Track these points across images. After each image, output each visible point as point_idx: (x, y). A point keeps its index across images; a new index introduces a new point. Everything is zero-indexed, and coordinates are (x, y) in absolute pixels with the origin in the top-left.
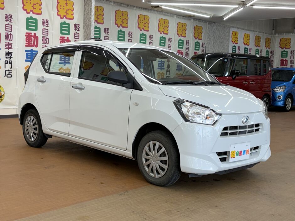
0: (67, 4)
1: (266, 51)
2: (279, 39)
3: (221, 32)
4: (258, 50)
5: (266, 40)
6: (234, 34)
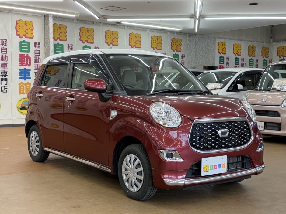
0: (26, 24)
1: (263, 60)
2: (277, 48)
3: (204, 43)
4: (253, 60)
5: (262, 49)
6: (220, 44)
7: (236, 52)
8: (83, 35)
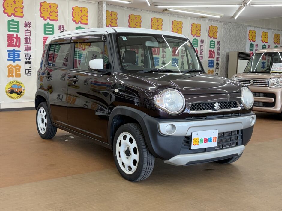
0: (81, 11)
3: (237, 31)
6: (251, 32)
7: (264, 40)
8: (131, 22)
